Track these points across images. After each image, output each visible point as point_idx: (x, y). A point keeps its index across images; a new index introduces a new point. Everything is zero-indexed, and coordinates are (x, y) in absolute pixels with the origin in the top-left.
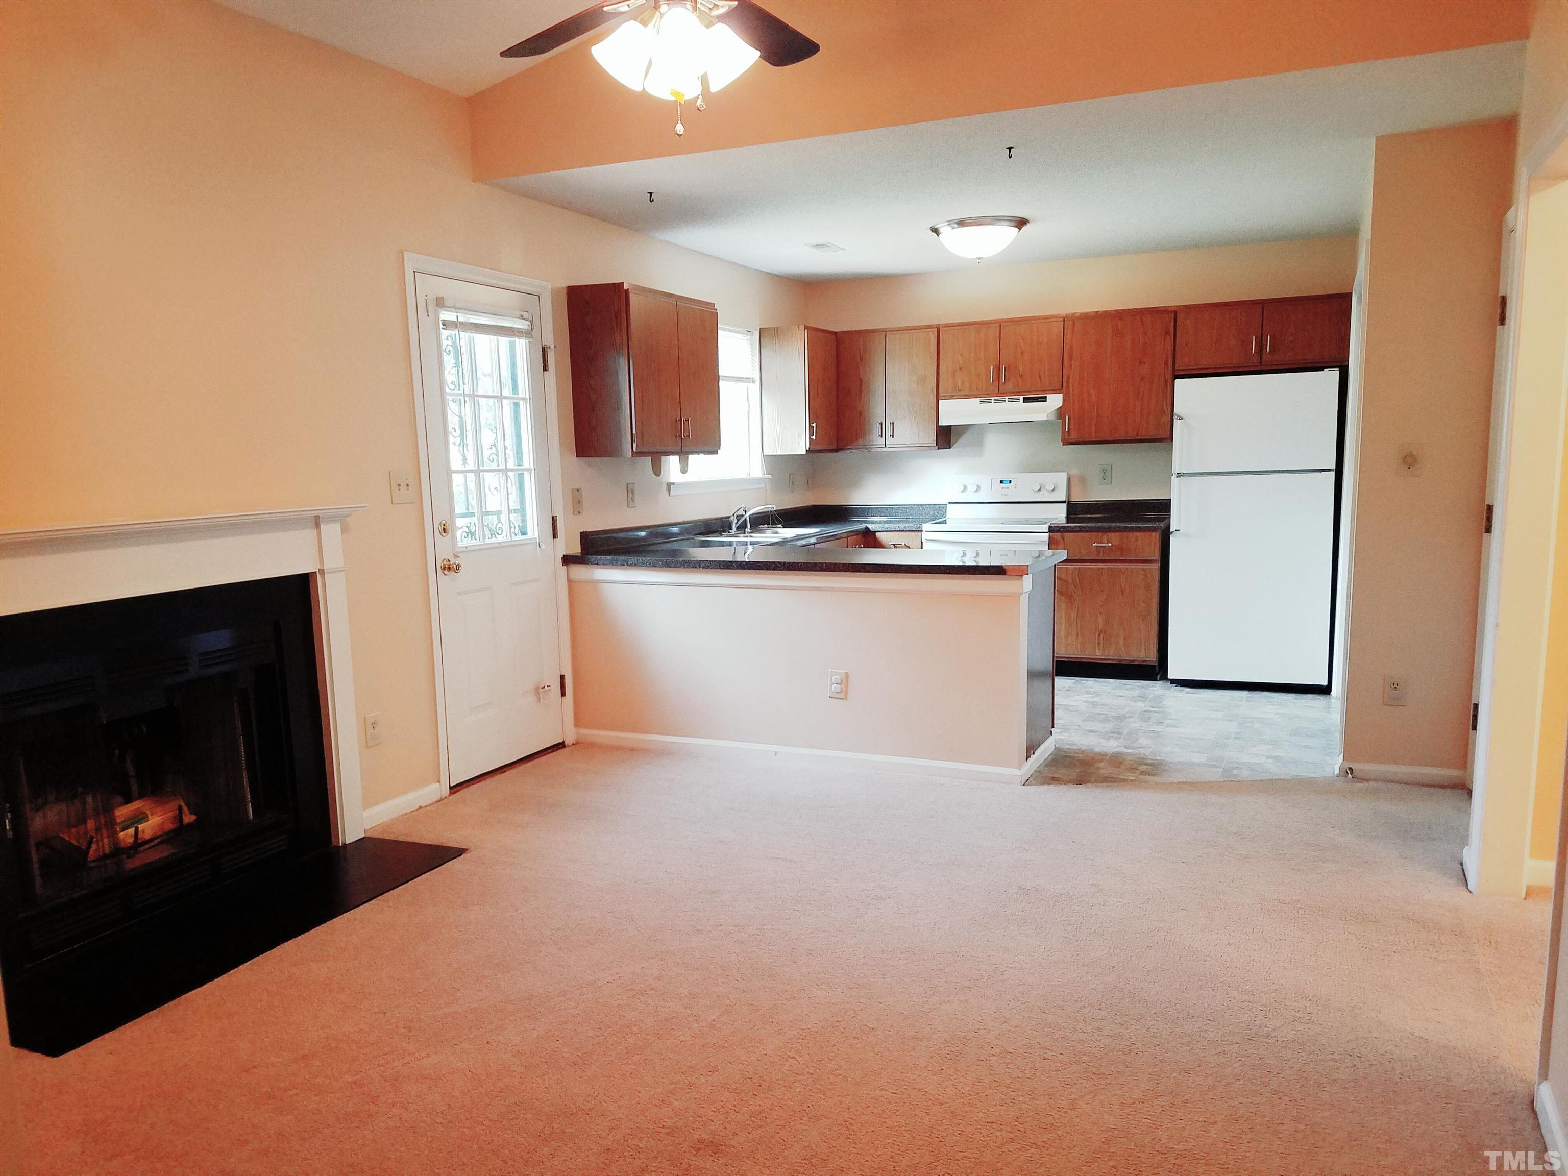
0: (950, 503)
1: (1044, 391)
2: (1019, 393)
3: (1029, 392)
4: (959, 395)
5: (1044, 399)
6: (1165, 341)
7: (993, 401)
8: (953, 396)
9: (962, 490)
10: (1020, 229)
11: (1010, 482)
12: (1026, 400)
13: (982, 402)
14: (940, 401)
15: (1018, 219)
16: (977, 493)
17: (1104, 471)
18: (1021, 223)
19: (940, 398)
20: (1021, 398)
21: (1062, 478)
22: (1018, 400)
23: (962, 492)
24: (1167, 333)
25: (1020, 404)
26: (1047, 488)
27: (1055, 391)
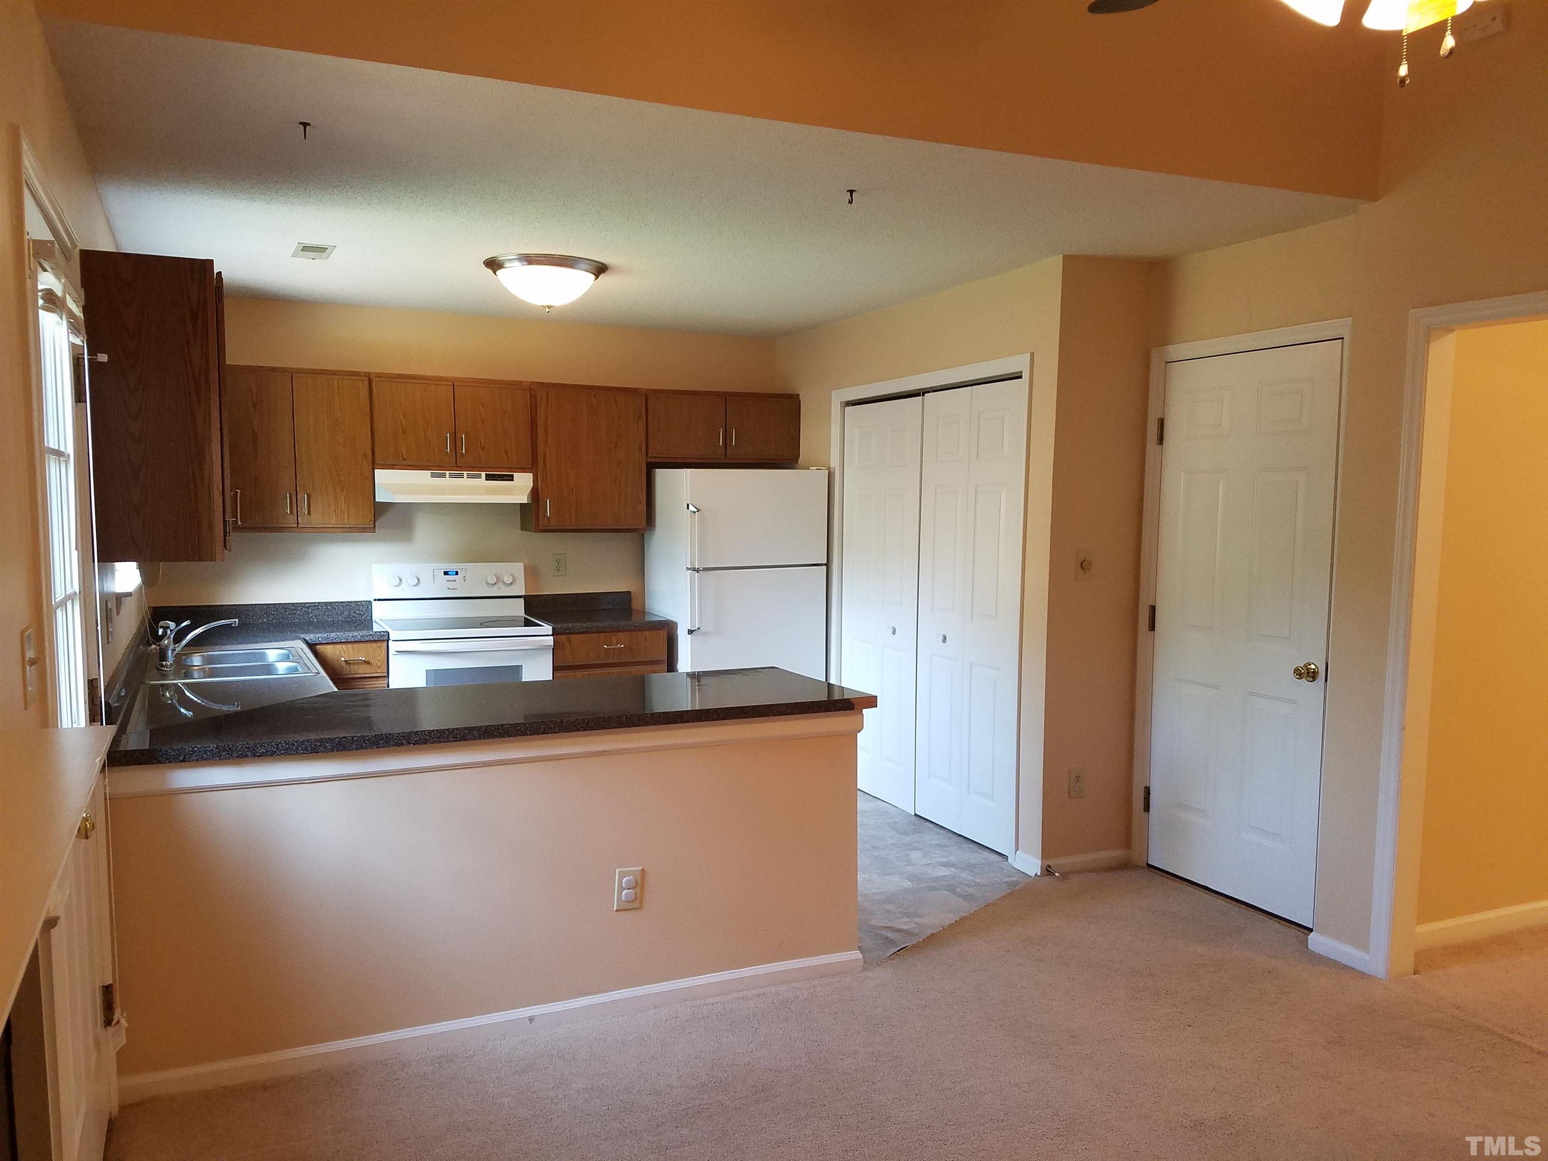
0: (375, 600)
1: (510, 469)
2: (481, 469)
3: (493, 469)
4: (404, 465)
5: (511, 478)
6: (638, 424)
7: (447, 476)
8: (395, 465)
9: (396, 584)
10: (597, 276)
11: (457, 573)
12: (489, 477)
13: (433, 476)
14: (376, 470)
15: (600, 265)
16: (415, 588)
17: (558, 561)
18: (600, 269)
19: (375, 467)
20: (483, 474)
21: (518, 569)
22: (479, 477)
23: (395, 586)
24: (640, 417)
25: (482, 481)
26: (505, 580)
27: (523, 470)
